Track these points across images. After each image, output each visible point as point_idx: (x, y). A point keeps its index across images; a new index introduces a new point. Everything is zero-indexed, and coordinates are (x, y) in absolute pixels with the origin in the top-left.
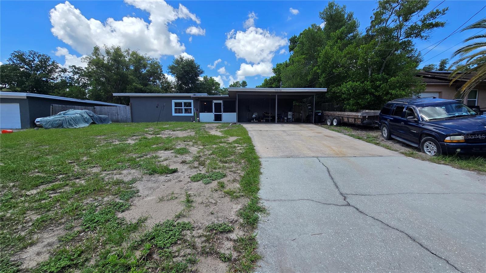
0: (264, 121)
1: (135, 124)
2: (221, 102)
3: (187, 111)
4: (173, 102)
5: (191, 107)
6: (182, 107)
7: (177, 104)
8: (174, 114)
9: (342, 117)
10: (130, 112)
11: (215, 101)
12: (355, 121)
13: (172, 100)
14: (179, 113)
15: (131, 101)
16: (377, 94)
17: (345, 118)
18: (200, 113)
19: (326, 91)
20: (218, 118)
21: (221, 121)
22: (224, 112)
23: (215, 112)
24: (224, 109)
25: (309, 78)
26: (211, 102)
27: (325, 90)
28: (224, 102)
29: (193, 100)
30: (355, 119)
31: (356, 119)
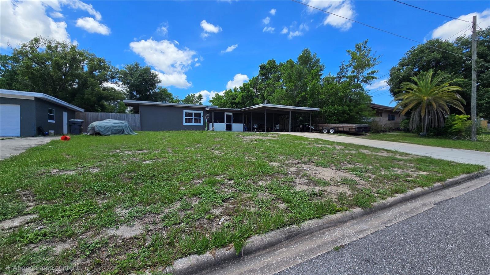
0: (261, 131)
1: (143, 132)
2: (231, 114)
3: (197, 121)
4: (185, 111)
5: (201, 117)
6: (192, 117)
7: (187, 115)
8: (185, 124)
9: (338, 128)
10: (139, 121)
11: (226, 113)
12: (349, 130)
13: (184, 110)
14: (189, 122)
15: (140, 109)
17: (339, 128)
18: (214, 123)
19: (319, 110)
20: (229, 128)
21: (231, 130)
22: (234, 123)
23: (226, 123)
24: (233, 120)
26: (224, 114)
28: (233, 114)
29: (203, 112)
30: (349, 128)
31: (351, 129)
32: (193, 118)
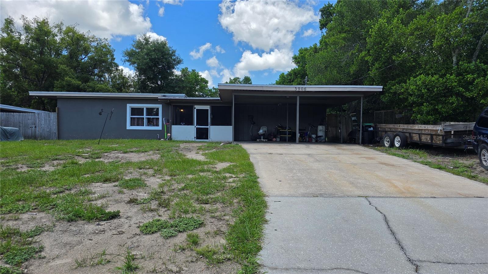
0: (278, 139)
1: (61, 142)
2: (207, 107)
3: (150, 122)
4: (129, 106)
5: (158, 116)
6: (143, 115)
7: (134, 111)
8: (129, 127)
9: (410, 133)
10: (55, 123)
11: (198, 107)
12: (432, 139)
13: (128, 105)
14: (138, 125)
15: (59, 105)
16: (468, 94)
17: (414, 135)
18: (173, 126)
19: (381, 90)
20: (202, 134)
21: (208, 139)
22: (213, 124)
23: (197, 124)
24: (212, 119)
25: (353, 69)
26: (191, 109)
27: (378, 88)
28: (212, 108)
29: (161, 105)
30: (432, 136)
31: (434, 137)
32: (145, 116)
